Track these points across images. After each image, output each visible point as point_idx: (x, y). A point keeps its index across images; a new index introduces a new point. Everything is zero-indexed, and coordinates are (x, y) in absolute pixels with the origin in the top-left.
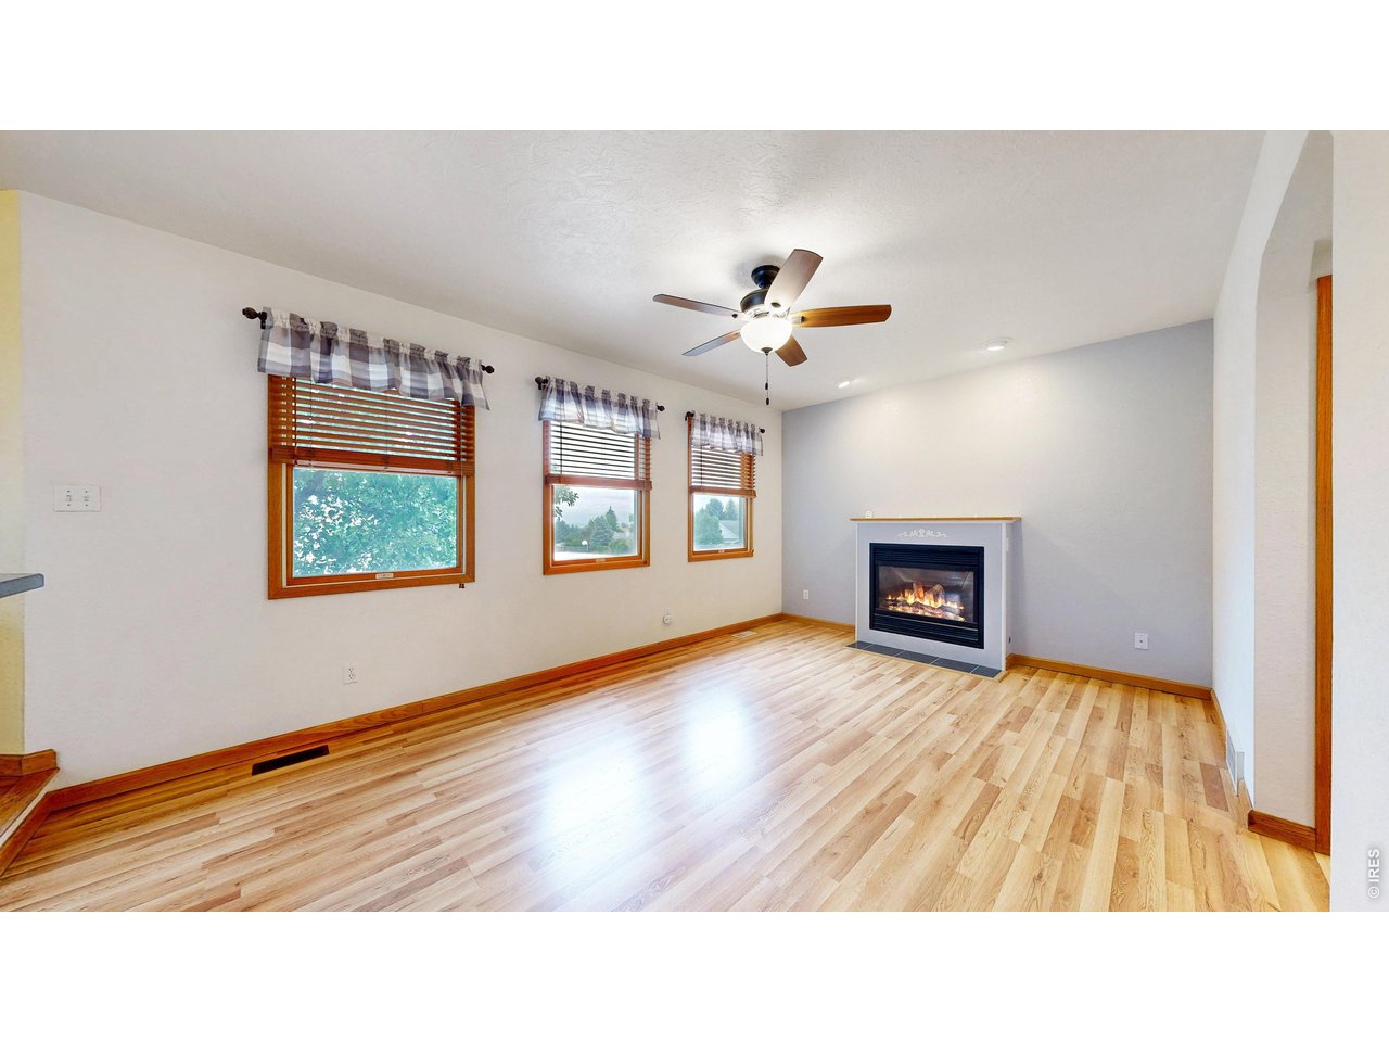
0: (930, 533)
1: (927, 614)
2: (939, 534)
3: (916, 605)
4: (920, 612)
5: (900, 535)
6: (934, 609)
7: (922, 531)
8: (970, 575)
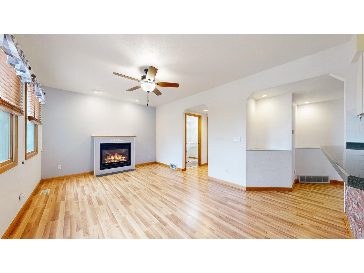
0: (119, 140)
1: (118, 161)
2: (121, 140)
3: (115, 159)
4: (116, 161)
5: (110, 141)
6: (119, 159)
7: (117, 139)
8: (128, 149)
